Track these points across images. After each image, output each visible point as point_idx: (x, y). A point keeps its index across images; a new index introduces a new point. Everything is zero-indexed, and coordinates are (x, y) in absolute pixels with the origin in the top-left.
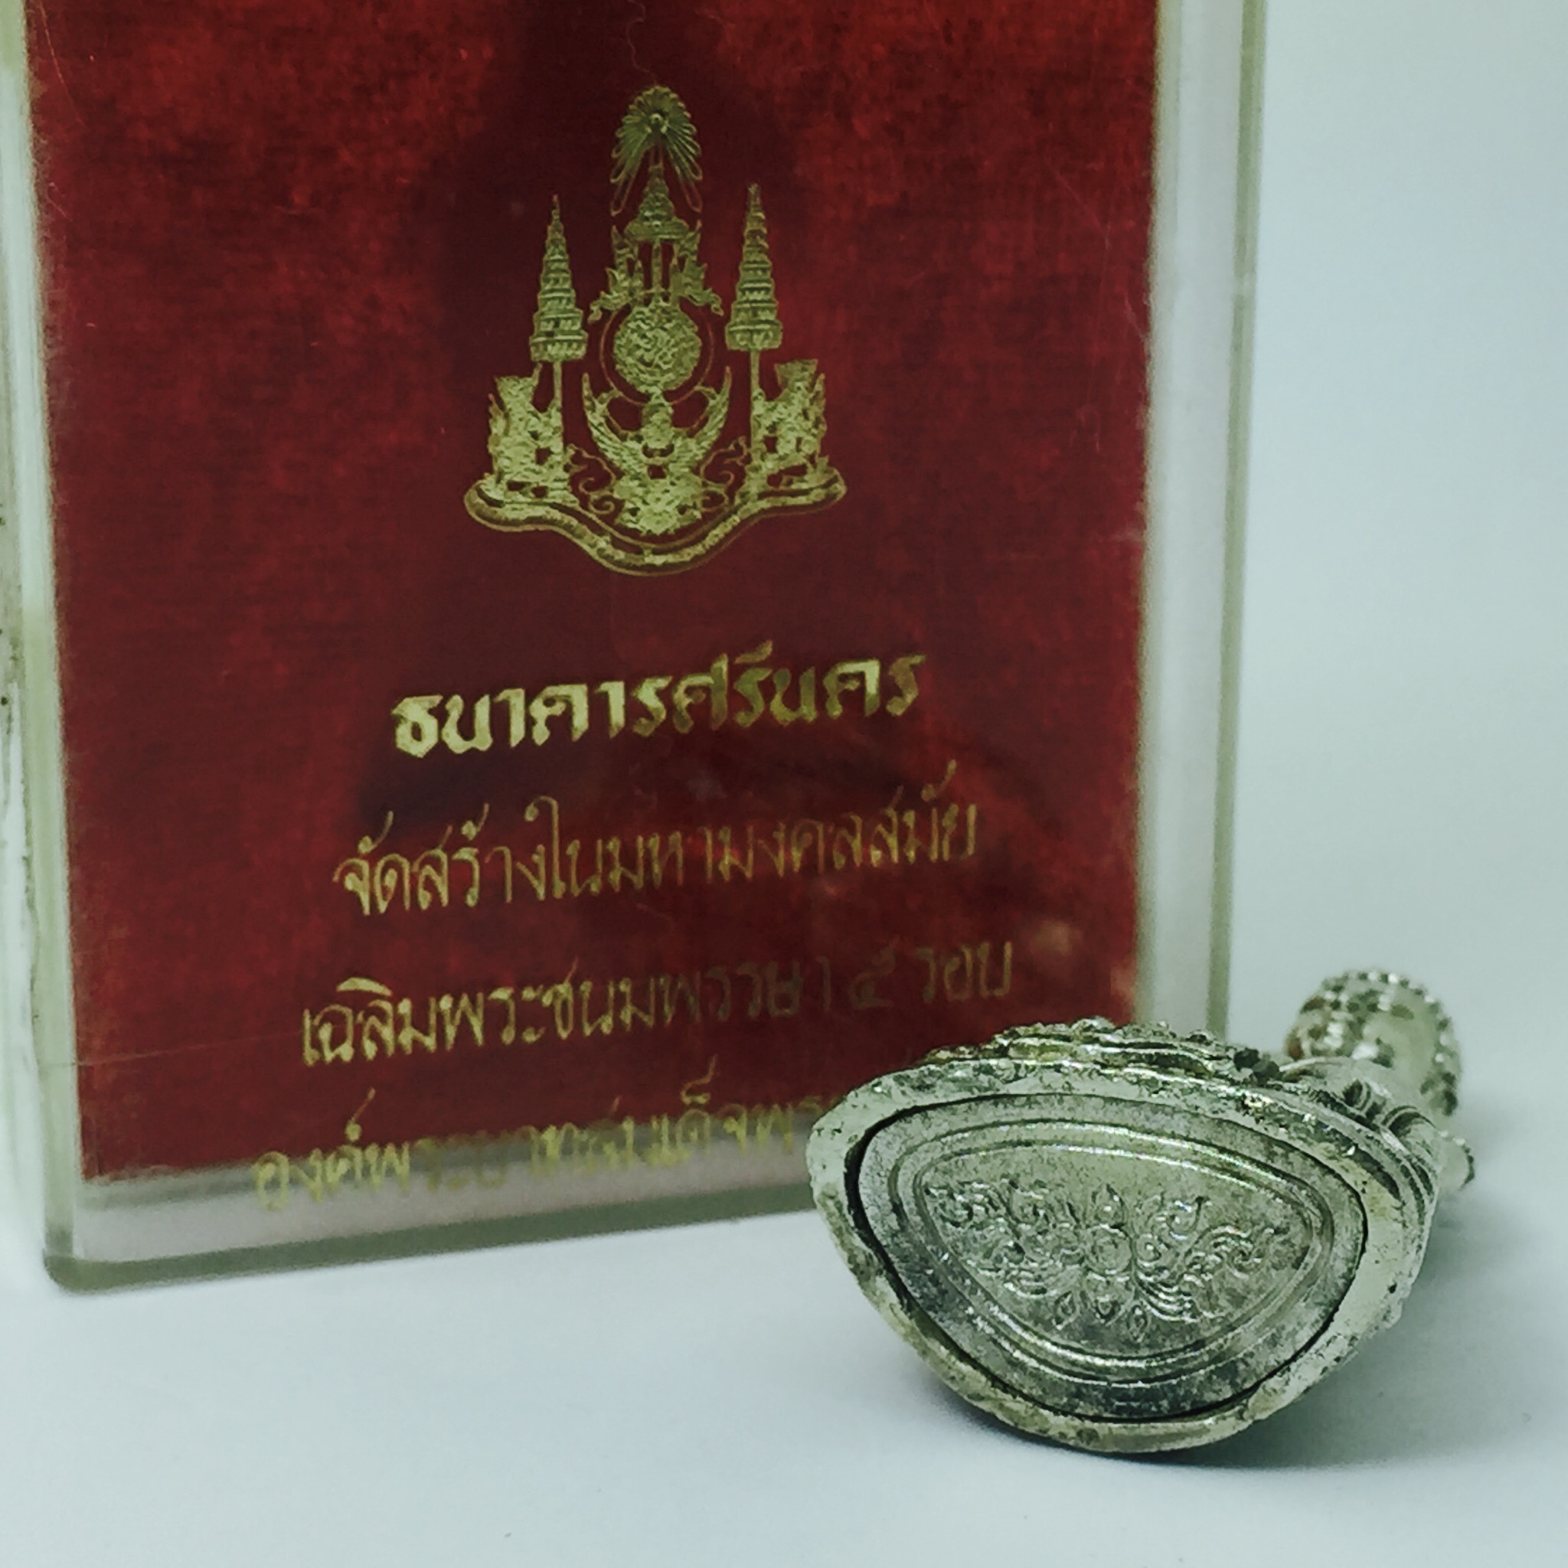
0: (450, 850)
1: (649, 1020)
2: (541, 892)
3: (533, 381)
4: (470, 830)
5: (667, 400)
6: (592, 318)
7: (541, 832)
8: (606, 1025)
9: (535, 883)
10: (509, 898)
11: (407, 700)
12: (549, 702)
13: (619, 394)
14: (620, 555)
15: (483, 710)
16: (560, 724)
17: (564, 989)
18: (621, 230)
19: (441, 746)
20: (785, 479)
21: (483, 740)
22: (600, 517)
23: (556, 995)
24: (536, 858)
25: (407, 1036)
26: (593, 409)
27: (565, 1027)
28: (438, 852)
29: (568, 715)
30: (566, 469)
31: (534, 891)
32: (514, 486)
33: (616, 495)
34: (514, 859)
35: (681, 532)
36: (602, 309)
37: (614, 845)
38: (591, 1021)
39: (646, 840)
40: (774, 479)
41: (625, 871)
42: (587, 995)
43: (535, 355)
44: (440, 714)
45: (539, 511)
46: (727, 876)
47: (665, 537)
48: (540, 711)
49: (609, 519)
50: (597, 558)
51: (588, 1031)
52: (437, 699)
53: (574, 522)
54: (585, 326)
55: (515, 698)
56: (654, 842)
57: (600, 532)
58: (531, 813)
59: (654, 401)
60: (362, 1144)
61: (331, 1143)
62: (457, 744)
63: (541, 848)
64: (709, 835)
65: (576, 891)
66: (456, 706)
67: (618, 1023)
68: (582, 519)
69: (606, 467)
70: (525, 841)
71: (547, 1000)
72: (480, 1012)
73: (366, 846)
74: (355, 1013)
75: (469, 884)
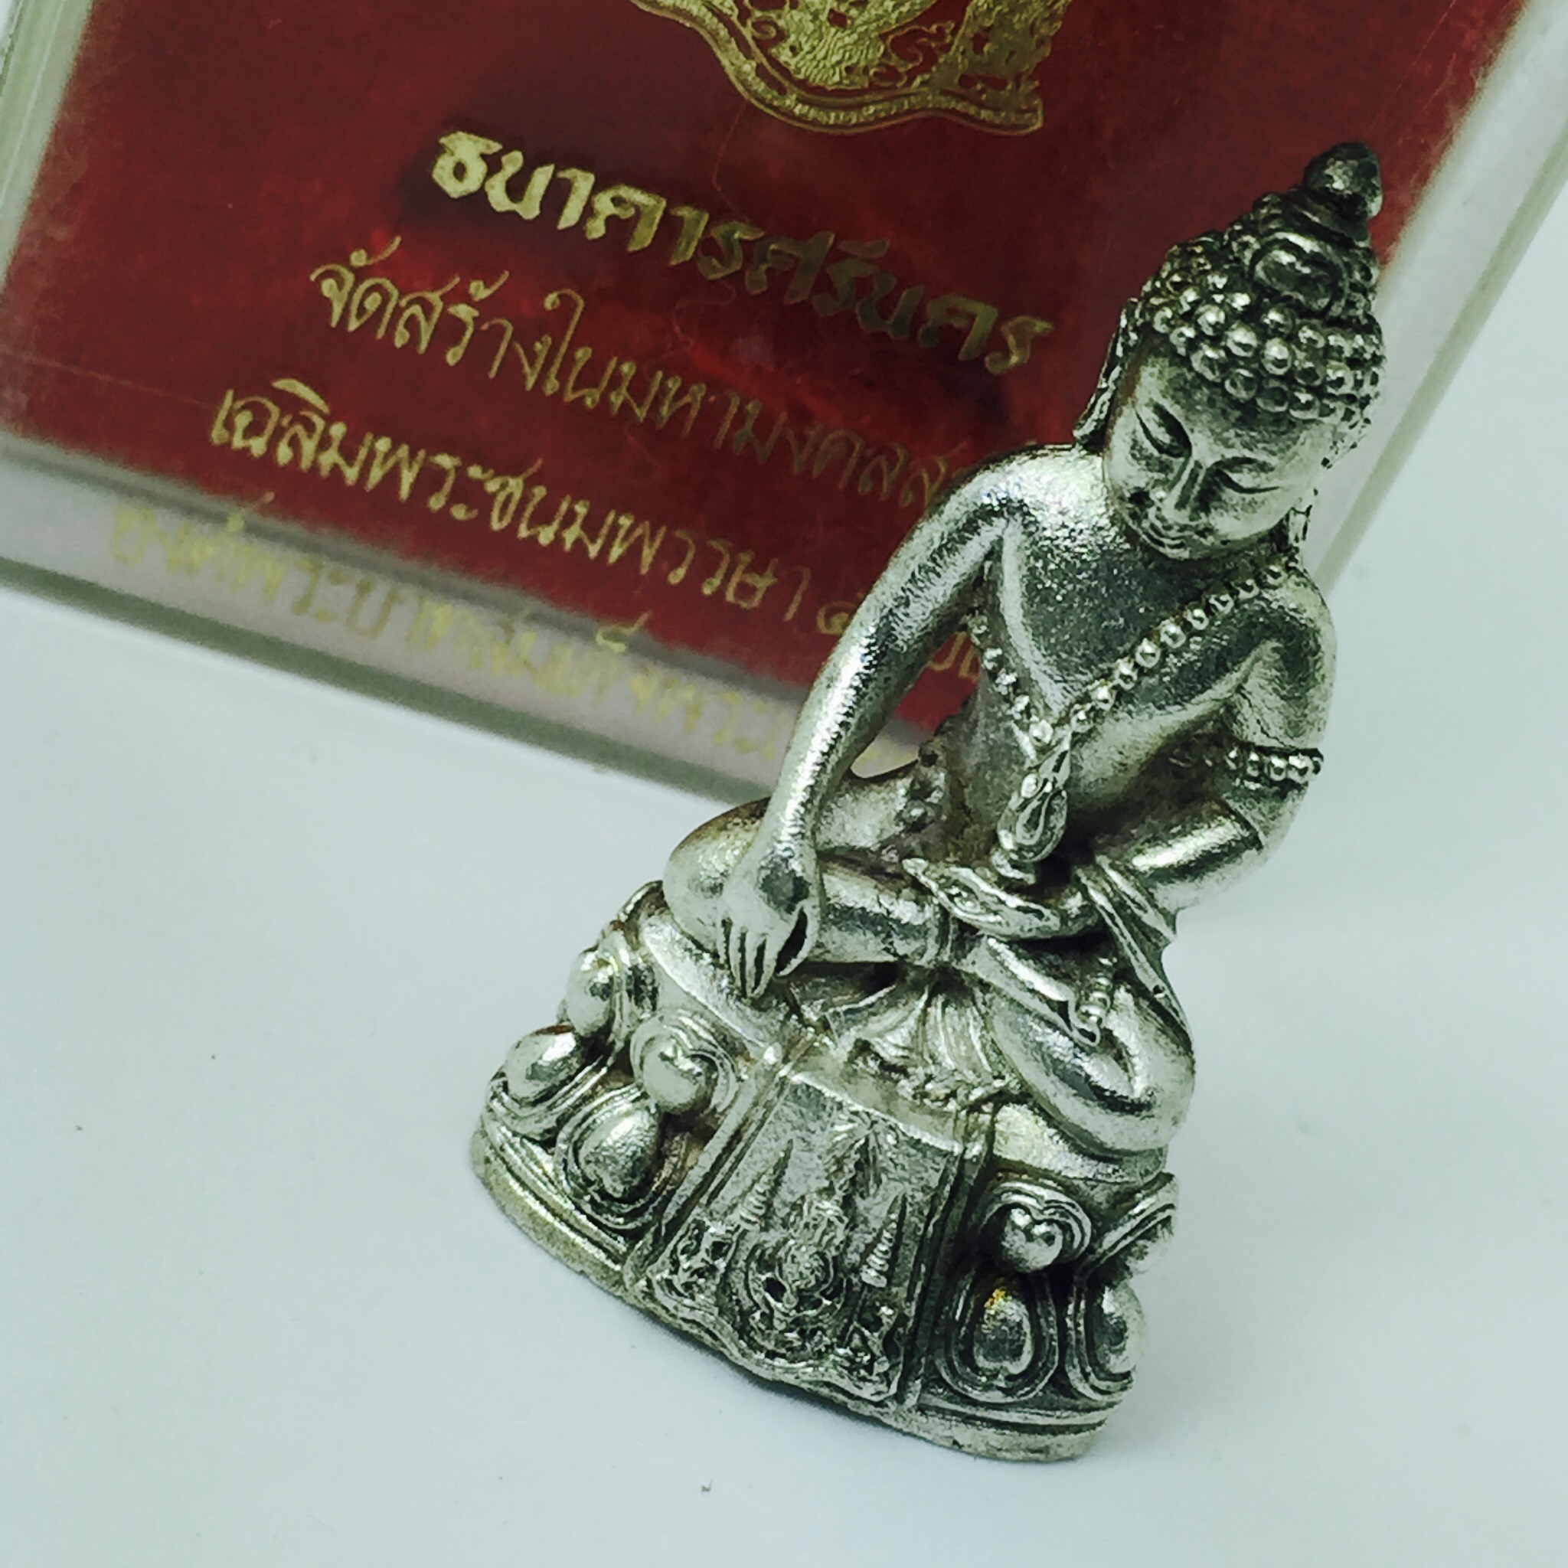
1: (593, 550)
2: (530, 383)
4: (479, 291)
7: (555, 324)
8: (546, 536)
9: (527, 369)
10: (492, 374)
11: (460, 134)
12: (617, 201)
14: (760, 87)
15: (542, 178)
16: (620, 227)
17: (516, 485)
19: (481, 195)
21: (530, 208)
22: (754, 38)
23: (503, 486)
24: (538, 346)
25: (330, 458)
27: (501, 519)
28: (435, 297)
29: (633, 223)
31: (524, 378)
33: (781, 23)
34: (515, 336)
35: (839, 93)
37: (628, 369)
38: (530, 527)
39: (666, 378)
41: (629, 397)
42: (536, 499)
44: (493, 164)
46: (738, 448)
47: (820, 90)
48: (604, 204)
49: (764, 45)
50: (733, 78)
51: (523, 532)
52: (496, 147)
53: (723, 32)
55: (582, 181)
56: (674, 384)
57: (749, 55)
58: (551, 301)
62: (498, 199)
63: (548, 339)
64: (735, 402)
65: (570, 396)
66: (513, 162)
67: (558, 539)
68: (734, 32)
70: (533, 326)
71: (492, 486)
72: (416, 468)
73: (359, 258)
74: (282, 415)
75: (456, 341)
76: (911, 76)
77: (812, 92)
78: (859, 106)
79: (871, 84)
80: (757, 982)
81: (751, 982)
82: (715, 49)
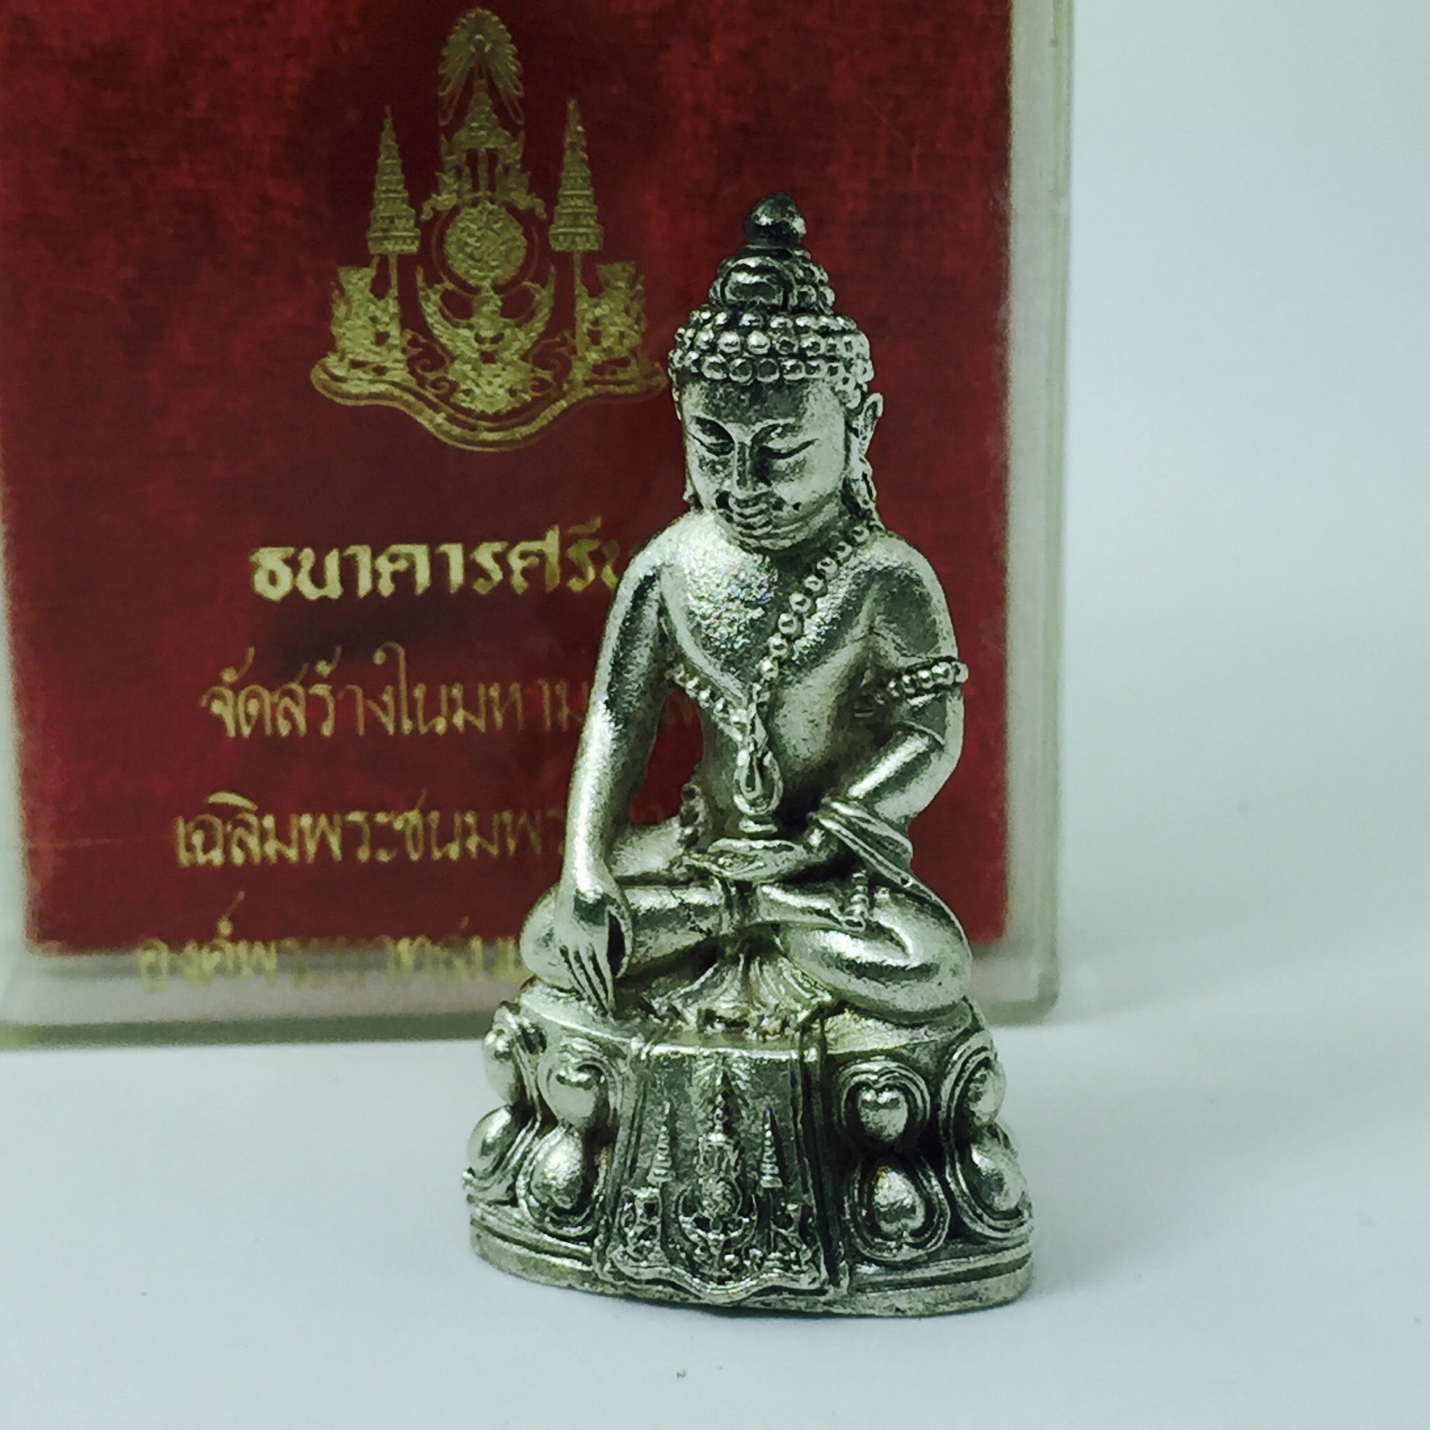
0: (306, 684)
1: (494, 850)
2: (391, 728)
3: (370, 272)
4: (323, 668)
5: (497, 292)
6: (424, 217)
7: (388, 674)
8: (454, 851)
9: (384, 719)
10: (361, 732)
11: (262, 550)
12: (393, 559)
13: (449, 286)
14: (457, 431)
15: (332, 562)
16: (404, 579)
17: (414, 816)
18: (449, 139)
19: (295, 593)
21: (333, 589)
22: (437, 396)
23: (407, 821)
24: (385, 697)
25: (272, 847)
26: (428, 299)
27: (416, 849)
28: (295, 687)
29: (411, 572)
30: (404, 351)
31: (384, 726)
32: (356, 365)
33: (451, 377)
34: (365, 697)
35: (513, 413)
36: (434, 209)
37: (457, 692)
38: (439, 847)
39: (487, 688)
40: (597, 369)
41: (468, 714)
42: (434, 826)
43: (374, 249)
44: (293, 564)
45: (381, 387)
46: (565, 726)
47: (497, 417)
48: (385, 565)
49: (445, 398)
51: (437, 854)
52: (291, 550)
53: (412, 399)
54: (418, 224)
55: (363, 554)
56: (494, 692)
57: (436, 409)
58: (379, 657)
59: (484, 294)
60: (234, 938)
61: (206, 937)
62: (310, 592)
63: (389, 689)
64: (546, 687)
65: (423, 730)
66: (307, 557)
67: (464, 851)
68: (419, 397)
69: (439, 351)
70: (375, 683)
71: (398, 825)
72: (338, 830)
73: (229, 676)
74: (224, 823)
75: (324, 716)
80: (606, 990)
81: (602, 995)
82: (413, 415)
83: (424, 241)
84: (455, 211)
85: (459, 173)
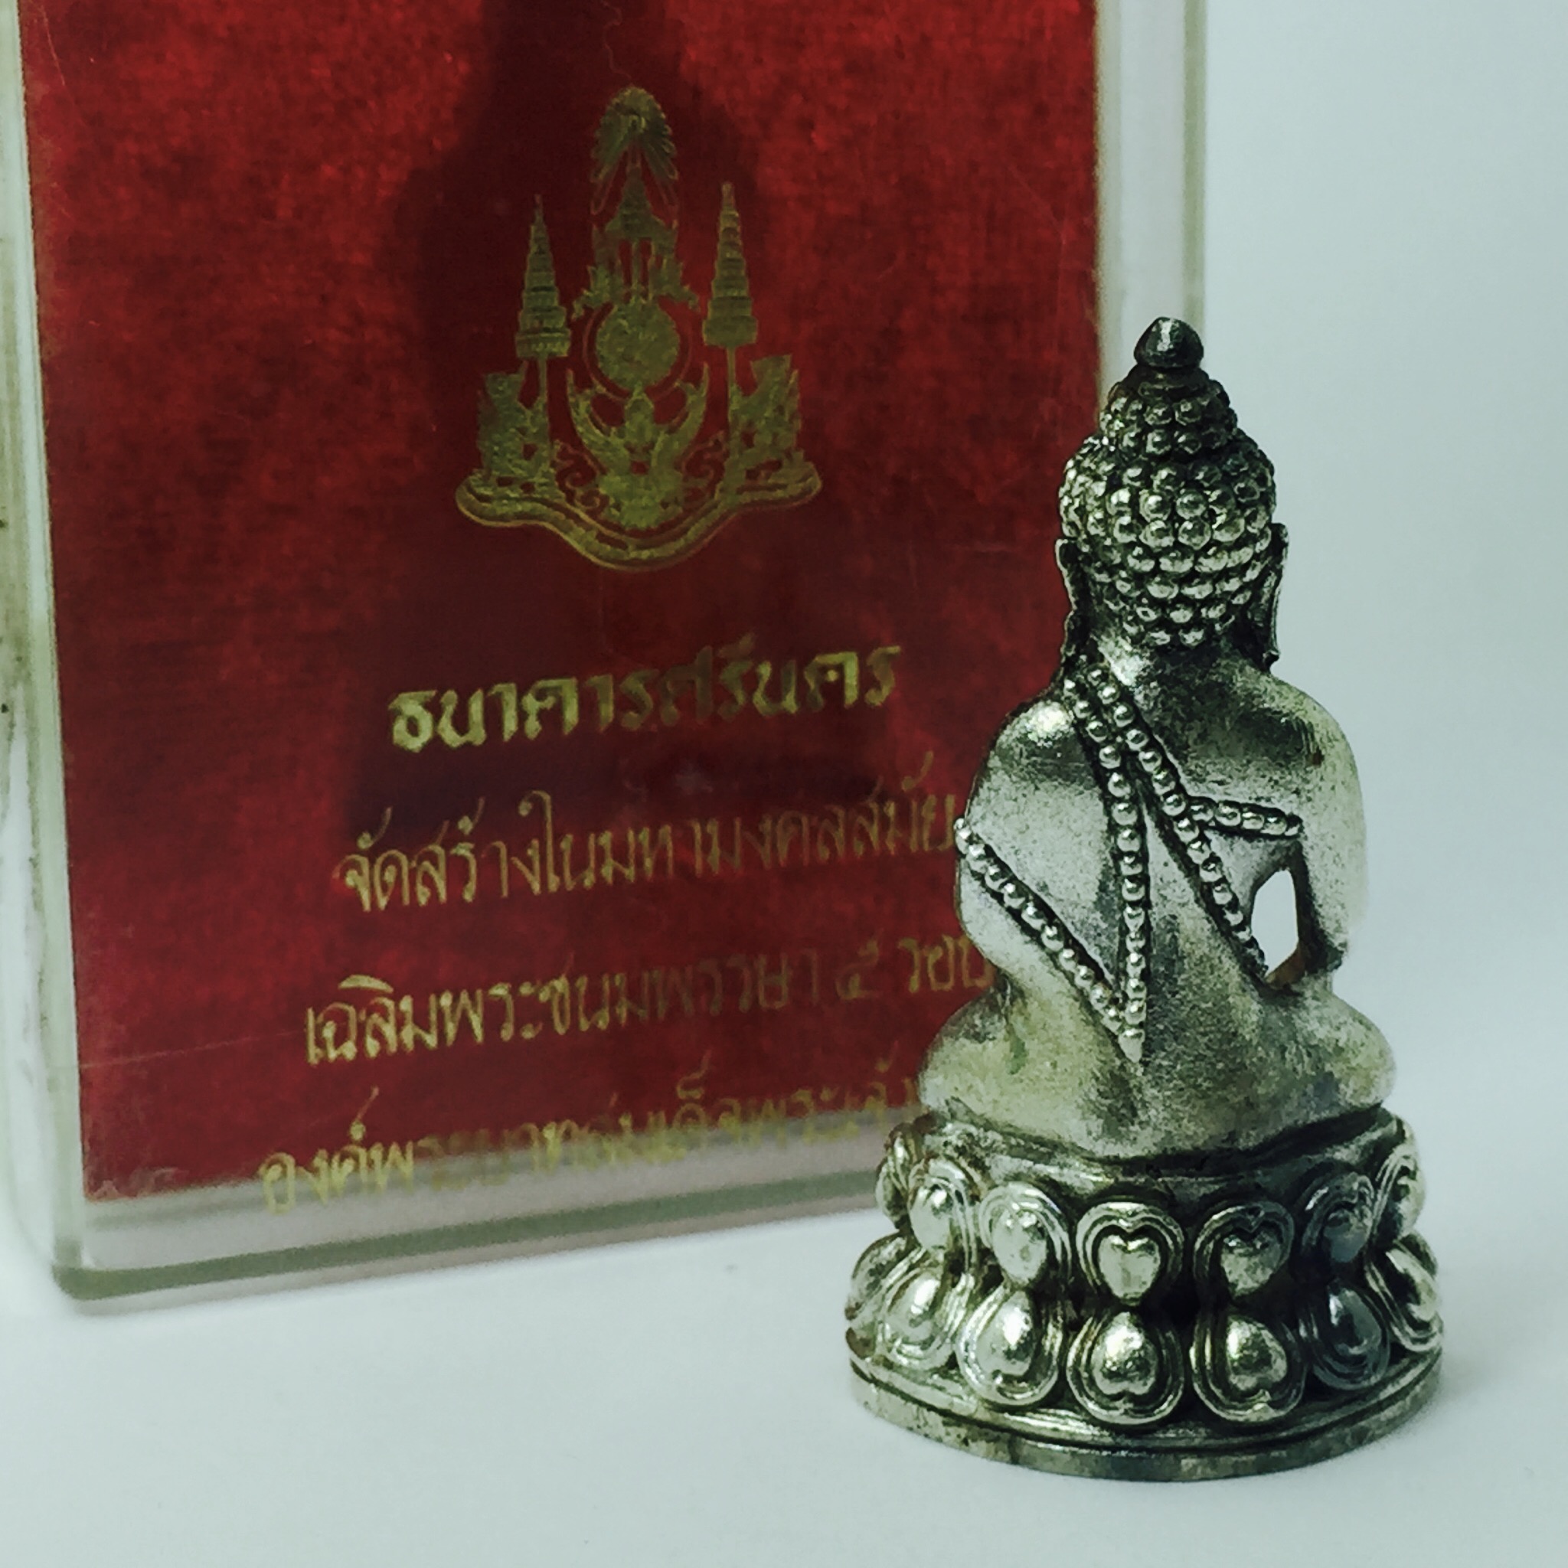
0: (448, 845)
1: (644, 1015)
2: (536, 887)
3: (519, 377)
4: (466, 825)
5: (649, 395)
6: (574, 316)
7: (534, 826)
8: (603, 1020)
9: (529, 876)
10: (505, 893)
11: (404, 696)
12: (541, 696)
13: (601, 389)
15: (476, 708)
16: (551, 718)
17: (560, 984)
18: (601, 226)
19: (436, 740)
20: (763, 473)
21: (477, 735)
23: (554, 990)
24: (530, 852)
26: (577, 405)
27: (562, 1021)
28: (436, 848)
29: (558, 710)
30: (553, 465)
31: (528, 886)
32: (503, 482)
34: (509, 854)
36: (585, 307)
37: (606, 839)
38: (588, 1017)
39: (637, 834)
40: (751, 474)
41: (617, 864)
42: (583, 990)
43: (519, 353)
44: (435, 709)
45: (528, 506)
46: (717, 871)
48: (531, 703)
50: (584, 553)
51: (584, 1025)
52: (432, 694)
55: (508, 693)
56: (645, 835)
58: (524, 809)
60: (367, 1143)
61: (337, 1144)
62: (451, 737)
63: (535, 843)
64: (697, 828)
65: (570, 885)
66: (450, 698)
67: (614, 1019)
70: (520, 836)
71: (544, 996)
72: (480, 1009)
73: (365, 842)
74: (358, 1010)
75: (466, 880)
76: (711, 488)
77: (646, 537)
78: (685, 531)
79: (685, 510)
82: (562, 534)
83: (576, 342)
84: (607, 307)
85: (611, 266)
